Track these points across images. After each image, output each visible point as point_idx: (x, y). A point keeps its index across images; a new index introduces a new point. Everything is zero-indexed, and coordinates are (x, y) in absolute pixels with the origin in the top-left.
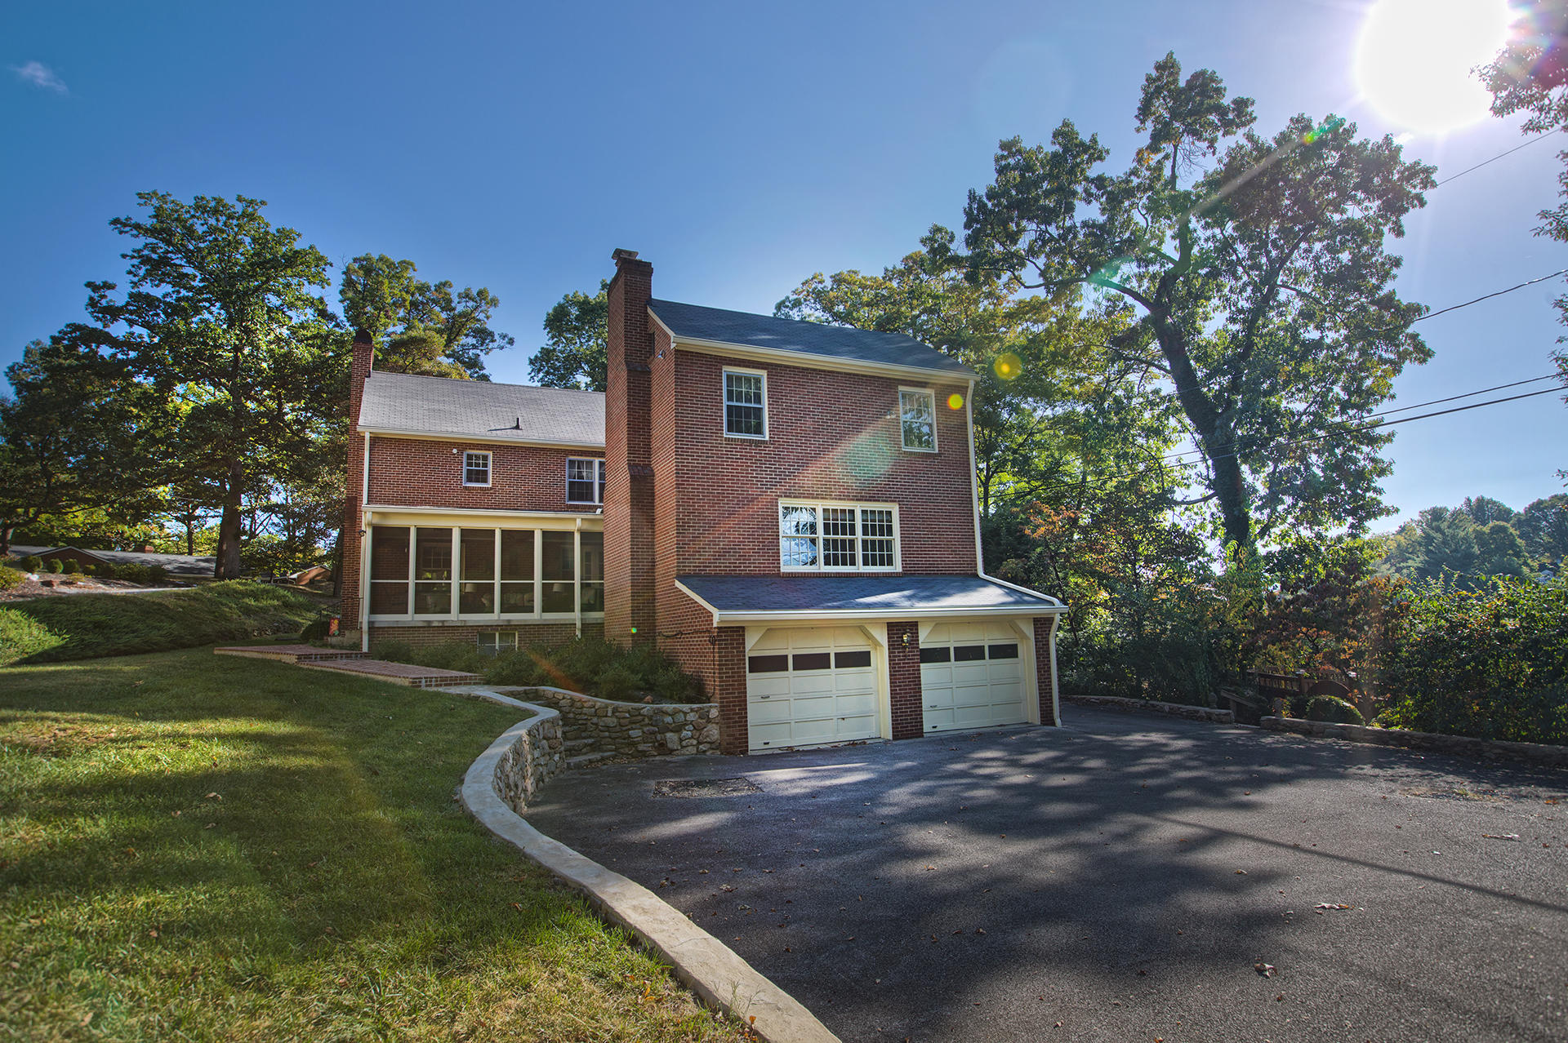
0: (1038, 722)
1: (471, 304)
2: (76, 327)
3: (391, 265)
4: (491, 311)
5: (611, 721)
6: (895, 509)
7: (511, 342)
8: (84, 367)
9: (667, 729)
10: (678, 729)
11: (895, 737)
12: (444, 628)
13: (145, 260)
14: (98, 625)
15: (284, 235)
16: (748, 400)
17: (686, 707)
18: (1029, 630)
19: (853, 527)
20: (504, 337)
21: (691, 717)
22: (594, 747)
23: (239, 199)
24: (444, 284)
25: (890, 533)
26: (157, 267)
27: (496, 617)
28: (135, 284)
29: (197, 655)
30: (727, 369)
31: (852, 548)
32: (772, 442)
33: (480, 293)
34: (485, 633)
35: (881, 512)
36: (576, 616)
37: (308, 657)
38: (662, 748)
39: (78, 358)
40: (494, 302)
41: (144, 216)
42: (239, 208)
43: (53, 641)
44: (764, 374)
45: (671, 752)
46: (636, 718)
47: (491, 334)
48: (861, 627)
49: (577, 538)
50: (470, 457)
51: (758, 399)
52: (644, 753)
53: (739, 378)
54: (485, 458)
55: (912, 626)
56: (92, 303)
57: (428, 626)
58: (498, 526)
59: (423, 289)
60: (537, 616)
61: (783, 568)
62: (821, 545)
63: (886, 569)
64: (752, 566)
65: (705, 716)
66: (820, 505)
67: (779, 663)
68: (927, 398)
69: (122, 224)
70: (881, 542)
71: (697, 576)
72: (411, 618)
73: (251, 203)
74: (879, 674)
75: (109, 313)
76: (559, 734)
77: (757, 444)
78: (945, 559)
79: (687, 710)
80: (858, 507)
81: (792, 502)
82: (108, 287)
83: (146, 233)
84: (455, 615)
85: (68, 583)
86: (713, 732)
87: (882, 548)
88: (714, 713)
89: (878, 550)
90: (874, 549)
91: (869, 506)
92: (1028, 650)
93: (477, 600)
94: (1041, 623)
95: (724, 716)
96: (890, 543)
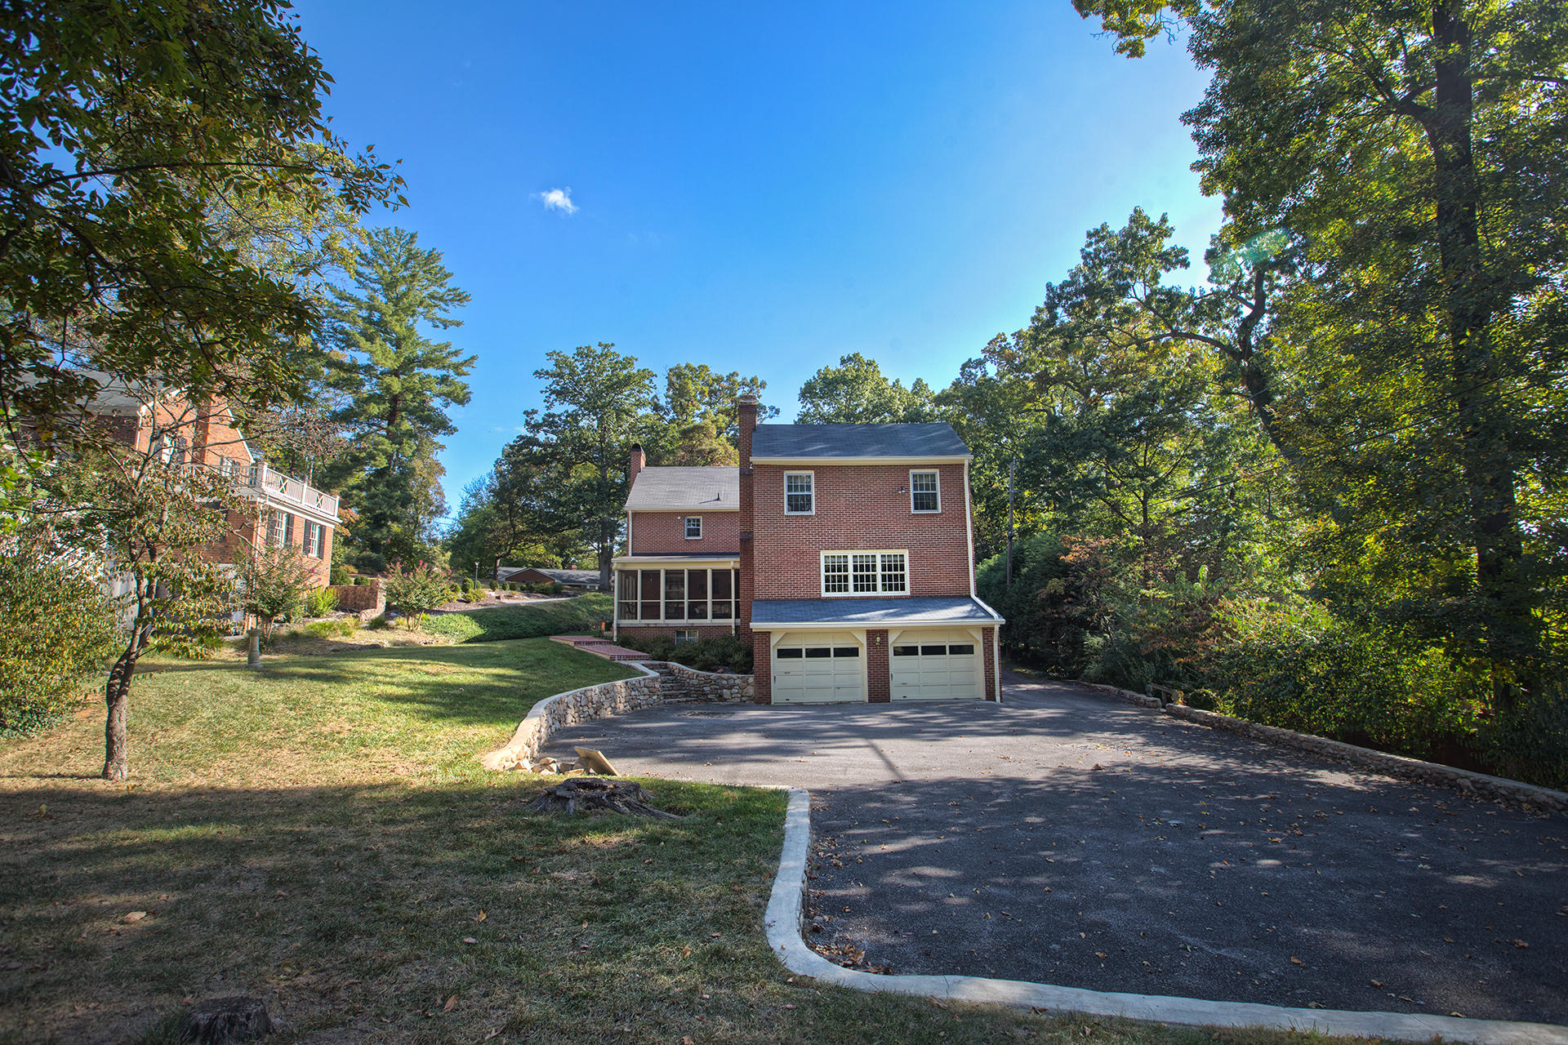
0: (984, 697)
1: (746, 389)
2: (521, 437)
3: (692, 370)
4: (762, 391)
5: (695, 682)
6: (906, 552)
7: (778, 412)
8: (527, 461)
9: (723, 688)
10: (730, 688)
11: (870, 701)
12: (656, 627)
13: (553, 392)
14: (502, 623)
15: (628, 362)
16: (802, 490)
17: (735, 676)
18: (979, 637)
19: (874, 566)
20: (772, 408)
21: (738, 681)
22: (686, 695)
23: (600, 345)
24: (734, 375)
25: (902, 568)
26: (561, 394)
27: (685, 621)
28: (548, 408)
29: (539, 641)
30: (787, 473)
31: (874, 580)
32: (817, 515)
33: (752, 381)
34: (680, 631)
35: (895, 556)
36: (732, 621)
37: (579, 643)
38: (721, 697)
39: (524, 455)
40: (763, 385)
41: (550, 366)
42: (599, 351)
43: (480, 632)
44: (812, 473)
45: (726, 700)
46: (708, 681)
47: (764, 408)
48: (848, 632)
49: (733, 572)
50: (689, 521)
51: (809, 488)
52: (711, 700)
53: (796, 477)
54: (698, 520)
55: (883, 633)
56: (527, 423)
57: (648, 627)
58: (686, 568)
59: (719, 380)
60: (709, 621)
61: (824, 594)
62: (851, 579)
63: (899, 593)
64: (802, 593)
65: (746, 681)
66: (850, 554)
67: (796, 653)
68: (933, 476)
69: (538, 374)
70: (896, 576)
71: (766, 600)
72: (639, 622)
73: (606, 346)
74: (861, 662)
75: (536, 427)
76: (657, 686)
77: (807, 517)
78: (944, 585)
79: (736, 678)
80: (878, 553)
81: (830, 553)
82: (534, 412)
83: (553, 375)
84: (662, 621)
85: (509, 597)
86: (751, 691)
87: (896, 579)
88: (751, 680)
89: (893, 581)
90: (890, 580)
91: (887, 552)
92: (979, 649)
93: (674, 612)
94: (987, 631)
95: (758, 682)
96: (902, 576)
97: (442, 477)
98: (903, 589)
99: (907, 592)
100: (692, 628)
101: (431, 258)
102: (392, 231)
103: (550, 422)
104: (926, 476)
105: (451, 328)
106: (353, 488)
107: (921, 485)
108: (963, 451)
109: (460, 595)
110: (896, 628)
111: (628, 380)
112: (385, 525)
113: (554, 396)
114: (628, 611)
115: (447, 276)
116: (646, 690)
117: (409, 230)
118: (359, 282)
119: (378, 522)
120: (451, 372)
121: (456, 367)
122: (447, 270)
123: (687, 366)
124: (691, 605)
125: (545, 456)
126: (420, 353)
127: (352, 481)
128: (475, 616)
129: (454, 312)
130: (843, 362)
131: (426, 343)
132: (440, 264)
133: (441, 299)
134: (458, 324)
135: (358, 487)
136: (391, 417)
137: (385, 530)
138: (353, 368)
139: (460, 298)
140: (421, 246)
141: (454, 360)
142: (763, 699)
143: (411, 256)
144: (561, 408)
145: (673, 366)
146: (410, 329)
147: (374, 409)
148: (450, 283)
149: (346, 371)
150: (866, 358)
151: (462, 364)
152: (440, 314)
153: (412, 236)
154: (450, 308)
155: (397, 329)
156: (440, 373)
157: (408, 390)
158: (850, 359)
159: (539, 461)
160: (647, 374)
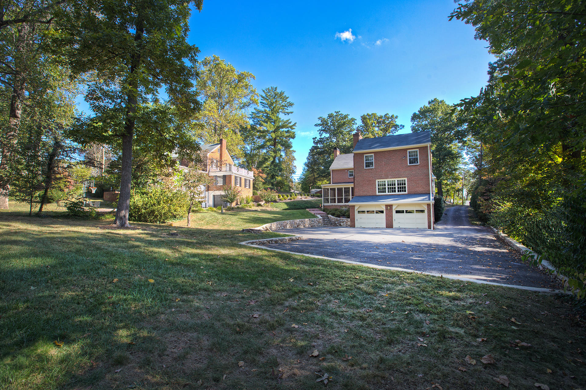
0: (427, 227)
2: (313, 147)
3: (369, 115)
4: (396, 120)
5: (331, 220)
6: (406, 179)
7: (403, 126)
8: (316, 154)
9: (341, 222)
10: (343, 222)
11: (386, 227)
12: (334, 205)
13: (321, 130)
14: (295, 205)
15: (346, 116)
16: (370, 160)
18: (426, 207)
19: (395, 184)
20: (401, 125)
23: (335, 112)
24: (386, 115)
25: (405, 184)
27: (343, 204)
28: (320, 136)
29: (303, 210)
30: (365, 155)
31: (395, 188)
32: (375, 168)
33: (392, 116)
34: (341, 206)
35: (402, 180)
40: (396, 117)
41: (319, 122)
42: (335, 114)
43: (287, 207)
44: (373, 154)
45: (341, 225)
46: (337, 220)
48: (379, 205)
50: (350, 172)
51: (372, 160)
52: (337, 225)
55: (391, 206)
56: (314, 142)
57: (332, 206)
59: (381, 117)
61: (377, 194)
62: (387, 189)
63: (404, 193)
64: (370, 193)
65: (348, 220)
66: (386, 180)
67: (363, 212)
68: (417, 151)
69: (316, 125)
70: (403, 187)
71: (359, 196)
72: (329, 204)
73: (337, 112)
74: (384, 215)
75: (316, 143)
76: (321, 221)
77: (371, 169)
78: (420, 190)
79: (345, 219)
80: (396, 180)
81: (379, 180)
82: (316, 138)
83: (321, 125)
84: (336, 204)
85: (306, 198)
86: (349, 223)
87: (403, 188)
88: (349, 220)
89: (402, 188)
90: (401, 188)
91: (399, 179)
92: (426, 211)
93: (340, 201)
94: (429, 205)
95: (351, 221)
96: (405, 187)
97: (295, 161)
98: (405, 191)
99: (406, 193)
100: (345, 206)
101: (282, 94)
102: (270, 88)
103: (321, 141)
104: (414, 152)
105: (290, 114)
106: (265, 167)
107: (412, 155)
108: (428, 141)
109: (289, 197)
110: (396, 204)
111: (344, 124)
112: (275, 178)
113: (322, 132)
114: (327, 201)
115: (287, 98)
116: (317, 222)
117: (275, 87)
118: (263, 106)
119: (273, 177)
120: (290, 129)
121: (291, 127)
122: (287, 96)
123: (367, 115)
124: (338, 199)
125: (322, 152)
126: (281, 124)
127: (264, 166)
128: (287, 203)
129: (290, 109)
130: (429, 103)
131: (283, 121)
132: (284, 95)
133: (285, 106)
134: (292, 113)
135: (267, 167)
136: (274, 145)
137: (274, 179)
138: (263, 132)
139: (291, 105)
140: (278, 91)
141: (290, 125)
142: (353, 226)
143: (276, 95)
144: (326, 135)
145: (362, 115)
146: (277, 117)
147: (268, 144)
148: (288, 100)
149: (262, 133)
150: (440, 99)
151: (293, 126)
152: (287, 111)
153: (276, 88)
154: (289, 108)
155: (273, 118)
156: (286, 130)
157: (278, 136)
158: (432, 101)
159: (320, 153)
160: (353, 120)
